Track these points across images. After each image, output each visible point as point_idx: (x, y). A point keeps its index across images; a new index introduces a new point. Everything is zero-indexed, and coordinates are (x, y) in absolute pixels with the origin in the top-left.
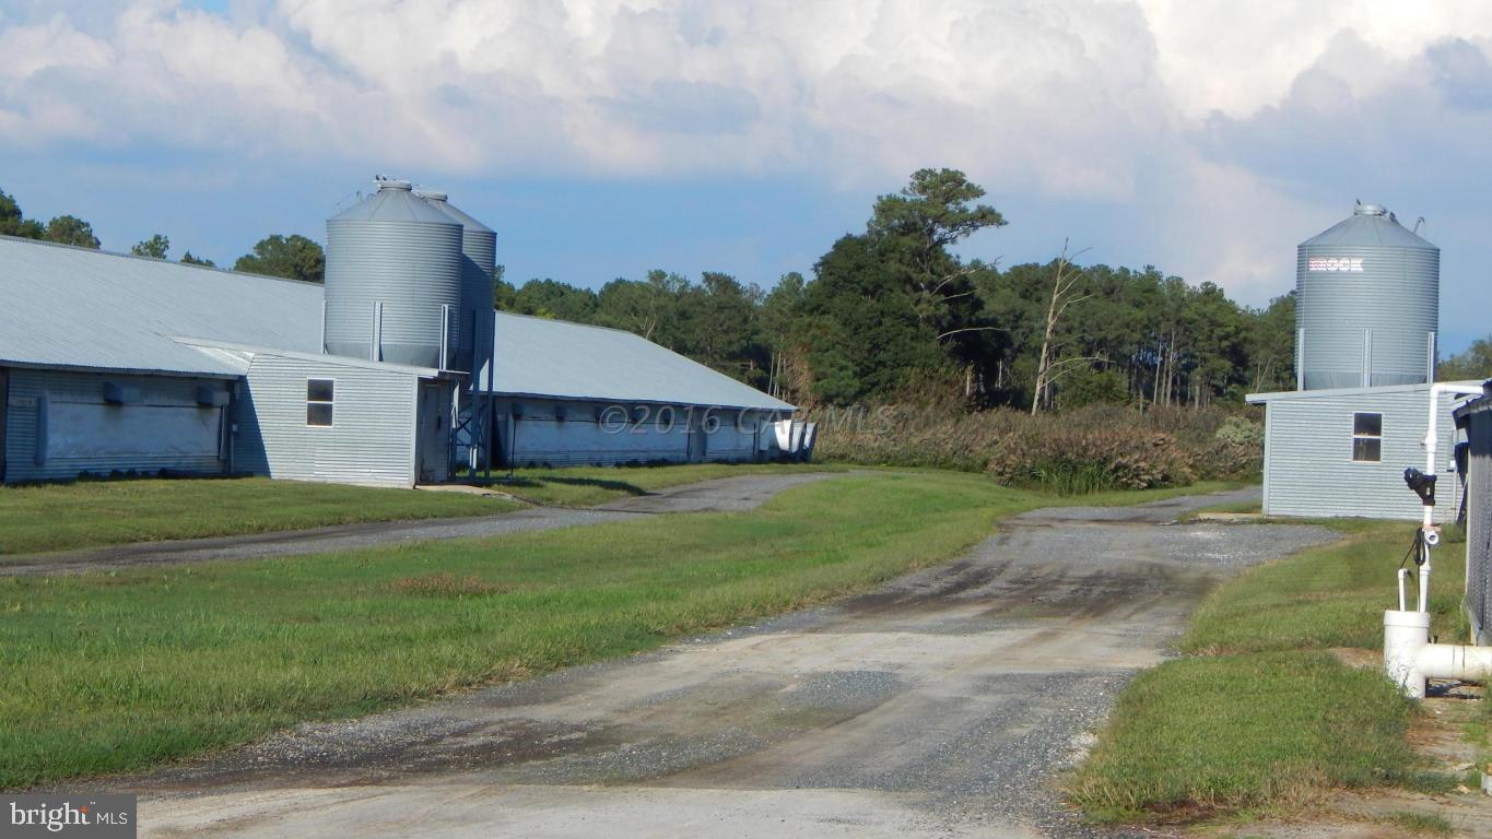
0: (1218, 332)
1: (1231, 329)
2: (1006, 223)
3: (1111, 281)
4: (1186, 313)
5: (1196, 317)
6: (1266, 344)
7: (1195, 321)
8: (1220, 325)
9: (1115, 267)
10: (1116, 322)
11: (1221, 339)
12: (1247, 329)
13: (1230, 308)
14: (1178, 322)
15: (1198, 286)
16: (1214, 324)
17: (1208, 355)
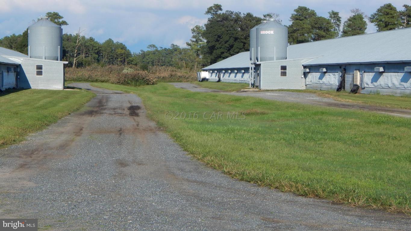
0: (94, 48)
1: (97, 48)
2: (68, 24)
3: (68, 37)
4: (87, 44)
5: (89, 45)
6: (105, 51)
7: (89, 46)
8: (95, 47)
9: (69, 34)
10: (71, 47)
11: (95, 50)
12: (101, 47)
13: (97, 43)
14: (85, 46)
15: (89, 38)
16: (93, 46)
17: (92, 53)
